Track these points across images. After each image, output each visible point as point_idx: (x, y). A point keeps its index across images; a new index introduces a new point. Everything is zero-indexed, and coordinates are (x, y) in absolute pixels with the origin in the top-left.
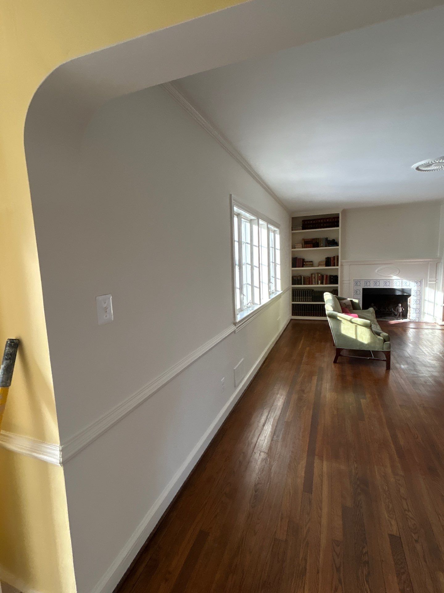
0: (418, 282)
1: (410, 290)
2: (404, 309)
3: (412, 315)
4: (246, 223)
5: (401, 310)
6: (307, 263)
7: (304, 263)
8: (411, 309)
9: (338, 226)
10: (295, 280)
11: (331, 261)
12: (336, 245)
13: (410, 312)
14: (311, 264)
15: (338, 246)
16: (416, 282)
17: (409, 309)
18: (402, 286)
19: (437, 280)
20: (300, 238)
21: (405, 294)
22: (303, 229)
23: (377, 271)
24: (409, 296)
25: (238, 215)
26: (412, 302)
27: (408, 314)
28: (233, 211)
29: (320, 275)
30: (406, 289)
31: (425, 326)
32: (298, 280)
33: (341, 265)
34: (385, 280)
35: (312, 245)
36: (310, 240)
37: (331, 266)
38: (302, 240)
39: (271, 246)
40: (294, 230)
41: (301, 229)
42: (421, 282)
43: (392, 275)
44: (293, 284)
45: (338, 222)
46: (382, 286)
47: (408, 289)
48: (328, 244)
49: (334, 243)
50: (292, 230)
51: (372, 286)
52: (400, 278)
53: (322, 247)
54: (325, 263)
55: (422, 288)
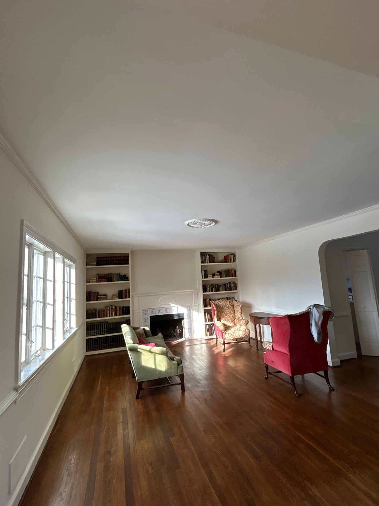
0: (188, 307)
1: (183, 314)
2: (180, 331)
3: (186, 334)
4: (39, 255)
5: (178, 332)
6: (101, 296)
7: (99, 297)
8: (185, 329)
9: (128, 263)
10: (90, 314)
11: (123, 294)
12: (127, 280)
13: (185, 332)
14: (105, 297)
15: (129, 280)
17: (183, 330)
18: (178, 312)
19: (199, 304)
20: (94, 273)
21: (181, 318)
22: (97, 265)
23: (160, 301)
24: (183, 319)
25: (30, 246)
26: (185, 323)
27: (184, 334)
28: (24, 240)
29: (113, 307)
30: (181, 313)
31: (196, 342)
32: (93, 313)
33: (133, 297)
34: (166, 308)
35: (106, 279)
36: (104, 275)
37: (123, 298)
38: (97, 275)
39: (66, 280)
40: (88, 266)
41: (96, 265)
43: (171, 304)
44: (87, 318)
45: (128, 260)
46: (164, 313)
48: (121, 278)
49: (125, 278)
50: (87, 266)
51: (157, 314)
52: (176, 305)
53: (115, 281)
54: (118, 296)
55: (190, 312)
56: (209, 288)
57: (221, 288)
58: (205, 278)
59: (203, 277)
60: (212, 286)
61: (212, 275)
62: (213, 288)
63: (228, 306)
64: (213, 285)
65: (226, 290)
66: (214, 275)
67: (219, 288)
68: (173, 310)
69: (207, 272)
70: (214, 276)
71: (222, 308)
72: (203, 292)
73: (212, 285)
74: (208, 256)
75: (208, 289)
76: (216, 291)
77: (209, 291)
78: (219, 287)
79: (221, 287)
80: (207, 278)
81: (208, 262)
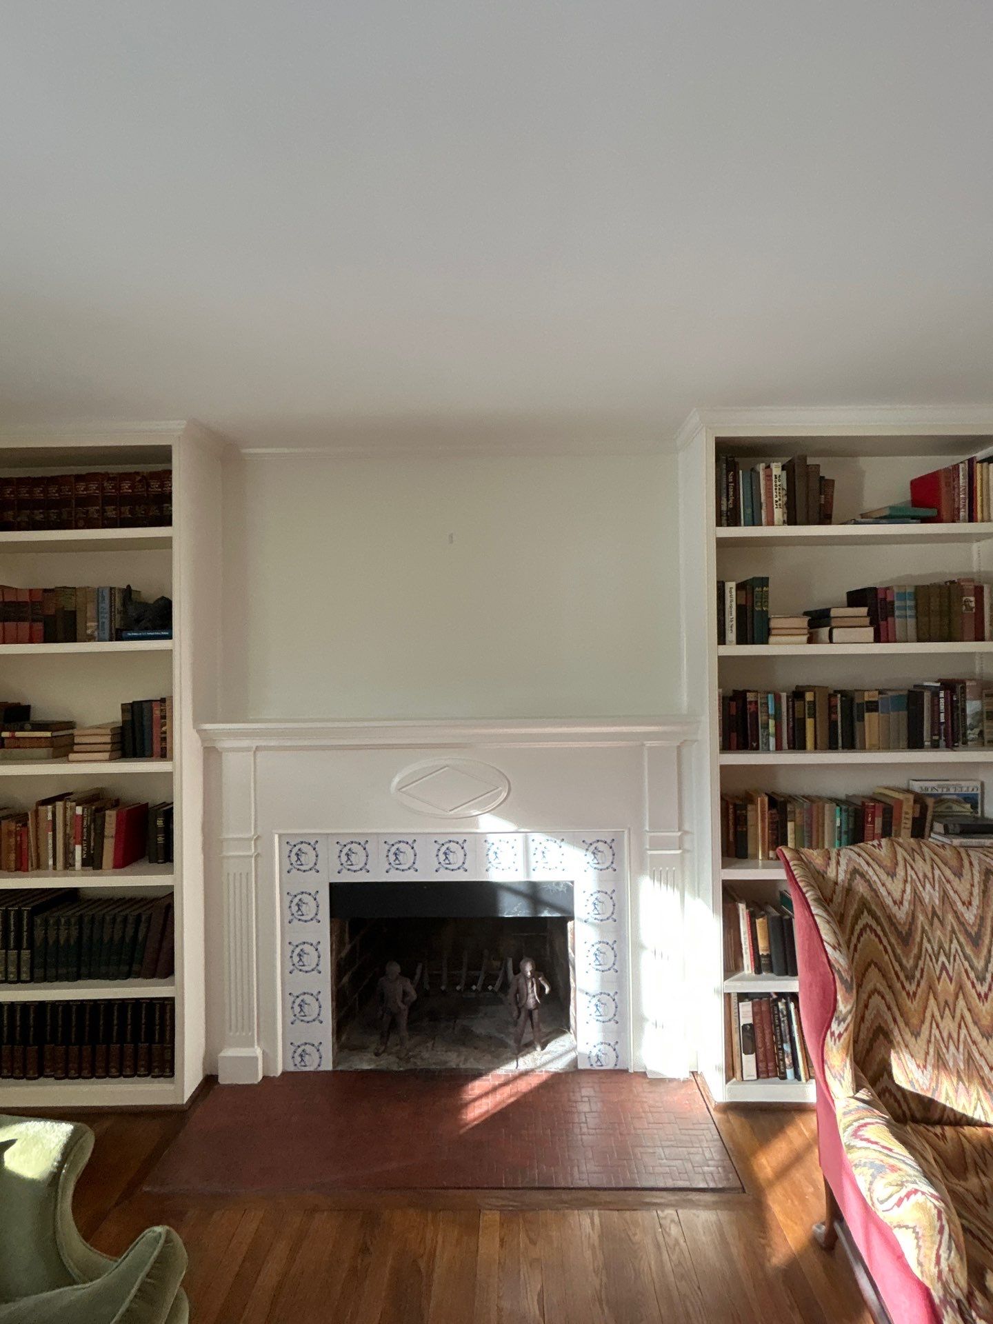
0: (601, 846)
1: (569, 889)
2: (547, 990)
5: (533, 998)
9: (166, 518)
12: (160, 632)
15: (172, 636)
16: (592, 848)
18: (528, 872)
19: (687, 838)
21: (546, 914)
23: (399, 789)
24: (569, 919)
30: (550, 883)
34: (442, 838)
35: (39, 626)
36: (25, 598)
42: (613, 845)
43: (475, 812)
45: (166, 498)
46: (427, 871)
47: (558, 884)
51: (379, 874)
52: (512, 827)
53: (90, 638)
54: (108, 739)
55: (618, 880)
56: (777, 717)
57: (872, 721)
58: (741, 640)
59: (731, 635)
60: (798, 704)
61: (804, 622)
62: (809, 723)
63: (970, 916)
64: (809, 696)
65: (915, 743)
66: (818, 621)
67: (857, 724)
68: (492, 856)
69: (765, 598)
70: (824, 631)
71: (906, 939)
72: (726, 747)
73: (797, 694)
74: (776, 469)
75: (766, 726)
76: (832, 746)
77: (772, 741)
78: (862, 719)
79: (875, 714)
80: (766, 642)
81: (779, 514)
